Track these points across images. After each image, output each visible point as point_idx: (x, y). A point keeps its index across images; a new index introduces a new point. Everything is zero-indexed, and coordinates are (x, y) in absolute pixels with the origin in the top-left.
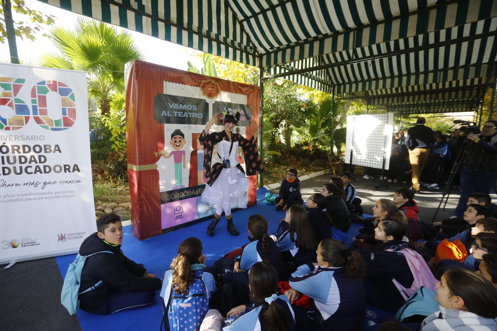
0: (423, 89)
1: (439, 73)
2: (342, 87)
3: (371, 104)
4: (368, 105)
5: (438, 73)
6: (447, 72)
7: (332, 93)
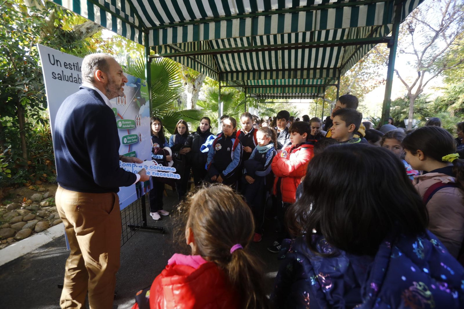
0: (280, 43)
1: (314, 12)
2: (161, 32)
3: (223, 81)
4: (219, 81)
5: (312, 12)
6: (327, 11)
7: (143, 43)
